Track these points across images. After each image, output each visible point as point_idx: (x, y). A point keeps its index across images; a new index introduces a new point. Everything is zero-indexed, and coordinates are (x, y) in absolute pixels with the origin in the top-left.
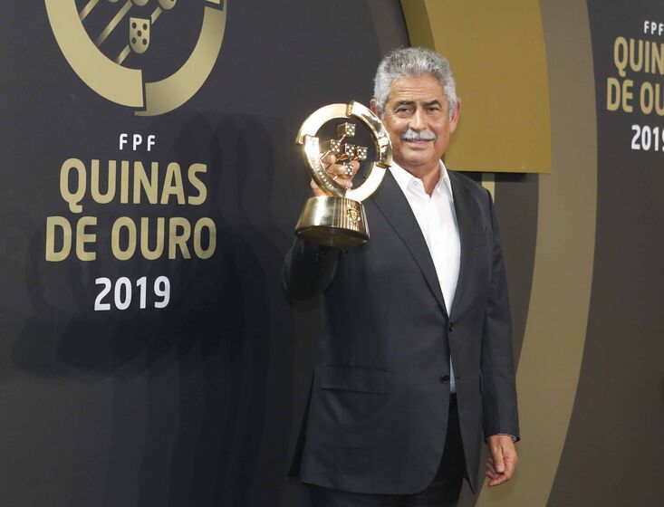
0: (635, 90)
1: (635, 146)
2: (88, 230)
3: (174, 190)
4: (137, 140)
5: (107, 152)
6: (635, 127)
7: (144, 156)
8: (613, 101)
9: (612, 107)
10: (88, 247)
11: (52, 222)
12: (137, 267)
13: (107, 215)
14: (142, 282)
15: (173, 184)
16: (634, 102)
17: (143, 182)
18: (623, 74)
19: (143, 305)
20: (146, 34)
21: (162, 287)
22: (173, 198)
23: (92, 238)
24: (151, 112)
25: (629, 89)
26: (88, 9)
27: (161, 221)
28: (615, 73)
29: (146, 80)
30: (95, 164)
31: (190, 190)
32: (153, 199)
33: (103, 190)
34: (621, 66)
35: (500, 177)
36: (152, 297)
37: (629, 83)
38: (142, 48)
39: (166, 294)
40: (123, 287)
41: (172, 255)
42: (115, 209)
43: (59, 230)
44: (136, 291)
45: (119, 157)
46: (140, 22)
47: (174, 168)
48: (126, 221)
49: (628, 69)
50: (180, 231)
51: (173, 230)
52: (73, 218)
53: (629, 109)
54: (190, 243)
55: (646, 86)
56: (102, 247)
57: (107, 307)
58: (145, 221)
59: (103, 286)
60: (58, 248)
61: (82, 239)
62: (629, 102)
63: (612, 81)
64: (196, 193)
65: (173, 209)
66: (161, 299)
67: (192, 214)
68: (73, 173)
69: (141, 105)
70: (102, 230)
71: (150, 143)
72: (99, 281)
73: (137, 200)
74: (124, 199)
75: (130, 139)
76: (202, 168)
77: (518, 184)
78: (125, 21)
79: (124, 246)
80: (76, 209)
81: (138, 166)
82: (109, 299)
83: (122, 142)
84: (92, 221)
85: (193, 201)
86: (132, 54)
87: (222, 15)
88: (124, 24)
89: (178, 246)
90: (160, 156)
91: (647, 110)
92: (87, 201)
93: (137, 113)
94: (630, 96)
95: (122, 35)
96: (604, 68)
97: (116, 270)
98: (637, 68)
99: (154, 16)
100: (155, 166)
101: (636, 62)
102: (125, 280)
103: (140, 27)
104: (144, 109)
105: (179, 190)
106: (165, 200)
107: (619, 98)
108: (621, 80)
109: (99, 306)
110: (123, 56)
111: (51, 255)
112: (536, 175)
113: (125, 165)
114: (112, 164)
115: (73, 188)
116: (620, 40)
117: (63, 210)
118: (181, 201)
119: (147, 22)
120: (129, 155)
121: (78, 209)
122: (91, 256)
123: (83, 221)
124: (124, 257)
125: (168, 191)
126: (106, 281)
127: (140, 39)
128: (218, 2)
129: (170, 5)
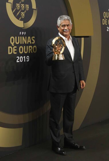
1: (108, 31)
2: (15, 48)
3: (29, 41)
5: (18, 35)
6: (108, 27)
7: (24, 35)
8: (104, 23)
9: (103, 24)
10: (15, 52)
11: (9, 47)
12: (23, 55)
14: (24, 57)
15: (29, 40)
17: (24, 40)
18: (105, 18)
19: (25, 61)
20: (24, 15)
22: (29, 42)
23: (16, 50)
25: (106, 21)
26: (14, 11)
27: (27, 47)
28: (104, 18)
29: (24, 23)
30: (16, 37)
31: (32, 41)
32: (26, 43)
33: (17, 42)
34: (105, 17)
35: (84, 37)
37: (106, 20)
38: (23, 17)
39: (28, 59)
40: (21, 58)
41: (29, 52)
42: (20, 45)
43: (10, 49)
44: (23, 58)
46: (23, 13)
47: (29, 37)
48: (22, 47)
49: (106, 17)
50: (30, 48)
51: (29, 48)
52: (13, 47)
53: (106, 24)
54: (32, 50)
57: (19, 61)
58: (25, 47)
59: (18, 58)
60: (10, 52)
61: (14, 50)
62: (106, 23)
63: (103, 20)
64: (33, 42)
65: (29, 44)
66: (28, 60)
67: (32, 45)
68: (12, 39)
69: (23, 27)
71: (25, 33)
72: (17, 57)
73: (23, 43)
74: (21, 43)
75: (22, 33)
76: (34, 37)
77: (88, 38)
79: (21, 51)
80: (13, 45)
81: (23, 37)
82: (19, 60)
83: (20, 33)
84: (16, 47)
87: (36, 11)
88: (20, 13)
90: (27, 36)
92: (15, 44)
93: (23, 28)
94: (106, 22)
97: (20, 55)
98: (107, 17)
99: (25, 12)
100: (26, 37)
101: (107, 16)
103: (23, 14)
104: (24, 28)
105: (30, 41)
106: (28, 43)
107: (105, 22)
109: (17, 61)
110: (20, 19)
111: (9, 53)
112: (91, 36)
113: (21, 37)
114: (19, 37)
115: (12, 42)
116: (105, 12)
117: (11, 45)
118: (31, 43)
119: (24, 13)
120: (22, 35)
122: (16, 53)
123: (14, 47)
124: (21, 53)
125: (28, 41)
126: (18, 57)
127: (23, 16)
128: (36, 9)
129: (28, 10)
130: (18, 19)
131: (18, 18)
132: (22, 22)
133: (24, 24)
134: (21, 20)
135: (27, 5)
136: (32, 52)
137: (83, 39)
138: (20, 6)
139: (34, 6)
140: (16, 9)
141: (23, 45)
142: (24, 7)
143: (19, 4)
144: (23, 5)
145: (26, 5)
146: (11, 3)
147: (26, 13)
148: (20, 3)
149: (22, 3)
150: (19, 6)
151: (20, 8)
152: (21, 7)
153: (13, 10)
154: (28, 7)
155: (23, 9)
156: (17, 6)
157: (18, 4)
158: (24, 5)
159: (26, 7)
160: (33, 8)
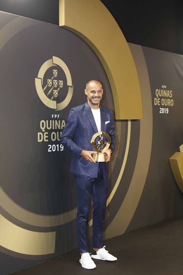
0: (160, 100)
1: (161, 113)
2: (46, 135)
4: (56, 116)
5: (50, 119)
6: (161, 108)
7: (57, 119)
9: (155, 104)
10: (46, 139)
11: (39, 134)
12: (56, 143)
13: (50, 132)
14: (58, 145)
16: (160, 103)
17: (57, 125)
19: (58, 150)
20: (57, 93)
23: (47, 137)
24: (58, 110)
26: (45, 88)
28: (156, 97)
29: (57, 103)
30: (47, 121)
32: (59, 128)
33: (49, 127)
34: (157, 95)
35: (132, 121)
36: (60, 149)
37: (159, 99)
39: (63, 148)
40: (54, 147)
42: (52, 130)
43: (40, 135)
44: (56, 147)
45: (52, 119)
46: (55, 91)
47: (63, 121)
48: (54, 133)
49: (159, 96)
52: (43, 133)
53: (159, 105)
55: (163, 99)
56: (49, 138)
57: (51, 151)
58: (58, 133)
60: (40, 139)
61: (45, 137)
63: (155, 99)
68: (43, 123)
69: (56, 108)
70: (49, 135)
71: (58, 116)
73: (56, 128)
74: (53, 128)
75: (54, 116)
77: (136, 122)
78: (52, 91)
79: (54, 138)
80: (44, 131)
81: (56, 121)
82: (51, 149)
83: (52, 116)
84: (47, 133)
86: (54, 98)
88: (52, 92)
90: (60, 119)
91: (163, 105)
92: (46, 130)
93: (56, 110)
96: (154, 96)
97: (52, 143)
98: (161, 96)
99: (58, 89)
100: (59, 121)
101: (160, 94)
102: (54, 145)
106: (62, 128)
107: (157, 102)
108: (157, 98)
109: (49, 151)
110: (52, 98)
111: (39, 141)
112: (139, 120)
113: (53, 121)
114: (51, 121)
115: (43, 127)
116: (157, 90)
117: (41, 131)
119: (57, 91)
120: (54, 119)
123: (45, 133)
124: (54, 140)
125: (62, 126)
126: (50, 146)
127: (55, 95)
128: (71, 86)
129: (62, 87)
131: (50, 97)
132: (55, 102)
135: (61, 81)
137: (129, 123)
139: (70, 83)
140: (48, 87)
141: (56, 131)
142: (57, 83)
144: (55, 81)
145: (59, 81)
146: (41, 79)
148: (52, 78)
149: (55, 79)
150: (51, 83)
151: (53, 85)
152: (54, 83)
153: (43, 87)
154: (62, 84)
155: (56, 86)
156: (48, 82)
157: (50, 80)
158: (57, 81)
159: (60, 84)
160: (68, 85)
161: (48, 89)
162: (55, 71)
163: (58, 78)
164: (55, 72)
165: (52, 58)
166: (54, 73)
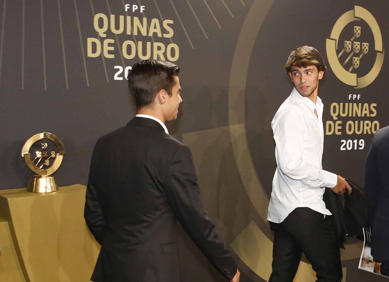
2: (339, 125)
5: (345, 100)
7: (356, 101)
10: (339, 130)
11: (328, 123)
12: (354, 137)
13: (345, 120)
14: (355, 141)
15: (366, 110)
17: (356, 110)
19: (356, 148)
20: (358, 62)
21: (362, 143)
22: (366, 114)
23: (340, 128)
24: (359, 87)
26: (340, 55)
27: (362, 122)
30: (341, 104)
31: (371, 112)
32: (359, 115)
33: (344, 112)
36: (359, 146)
38: (357, 67)
39: (363, 145)
41: (365, 133)
42: (347, 118)
43: (330, 125)
44: (354, 144)
45: (349, 102)
46: (356, 58)
47: (366, 105)
48: (351, 122)
50: (368, 125)
51: (365, 125)
52: (335, 122)
54: (371, 129)
56: (343, 130)
57: (345, 149)
58: (357, 122)
59: (343, 143)
61: (337, 128)
64: (373, 113)
65: (365, 118)
66: (361, 147)
67: (372, 119)
68: (335, 107)
69: (356, 85)
70: (343, 125)
71: (359, 97)
72: (342, 141)
73: (354, 115)
74: (350, 115)
75: (352, 96)
76: (375, 105)
78: (352, 58)
79: (350, 130)
80: (335, 118)
81: (355, 104)
82: (345, 147)
83: (350, 97)
84: (340, 122)
85: (372, 115)
86: (354, 69)
87: (383, 55)
88: (351, 60)
89: (367, 130)
90: (362, 101)
92: (339, 117)
93: (355, 88)
95: (351, 63)
97: (347, 137)
99: (361, 56)
100: (360, 104)
102: (350, 141)
103: (356, 60)
105: (367, 112)
106: (363, 115)
109: (342, 149)
110: (351, 69)
111: (328, 133)
113: (351, 104)
114: (347, 104)
115: (334, 112)
118: (368, 115)
119: (358, 58)
120: (352, 101)
121: (336, 119)
122: (340, 133)
123: (338, 122)
124: (350, 133)
125: (364, 112)
126: (344, 141)
127: (356, 64)
128: (381, 51)
129: (366, 52)
130: (347, 69)
131: (346, 67)
132: (355, 75)
133: (358, 78)
134: (352, 72)
135: (365, 44)
136: (370, 133)
138: (352, 46)
139: (379, 46)
140: (345, 52)
141: (354, 119)
142: (359, 47)
143: (350, 42)
144: (357, 43)
145: (363, 43)
146: (335, 40)
147: (362, 58)
148: (352, 39)
149: (356, 40)
150: (350, 46)
151: (352, 49)
152: (355, 46)
153: (338, 52)
154: (367, 48)
155: (357, 51)
156: (346, 46)
157: (348, 42)
158: (359, 43)
159: (363, 47)
160: (376, 49)
161: (346, 55)
162: (358, 27)
163: (361, 40)
164: (358, 30)
165: (353, 9)
166: (355, 31)
